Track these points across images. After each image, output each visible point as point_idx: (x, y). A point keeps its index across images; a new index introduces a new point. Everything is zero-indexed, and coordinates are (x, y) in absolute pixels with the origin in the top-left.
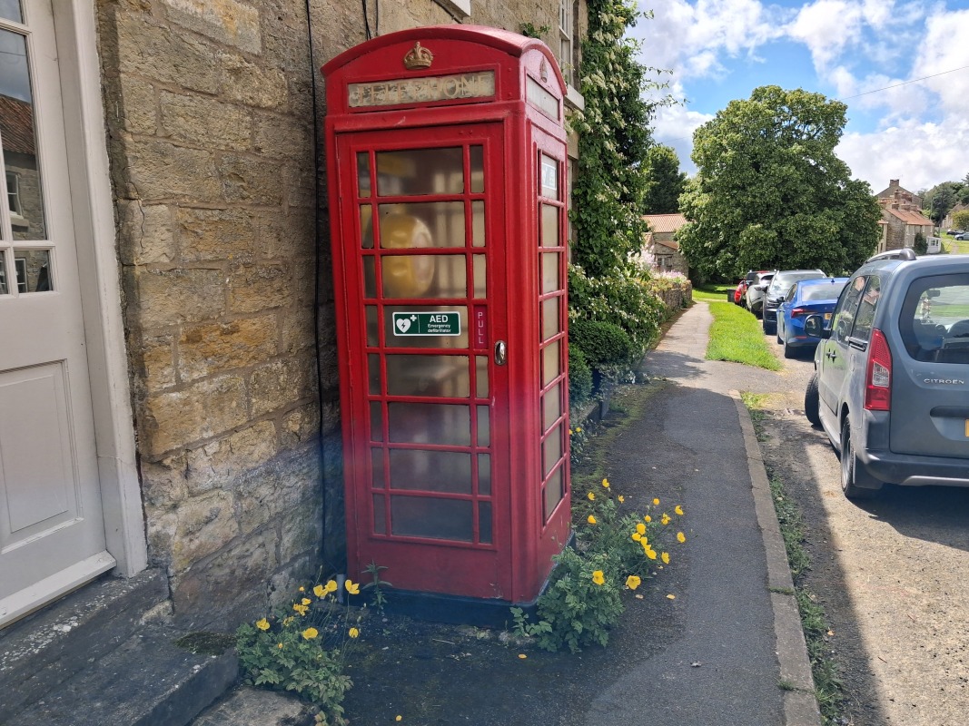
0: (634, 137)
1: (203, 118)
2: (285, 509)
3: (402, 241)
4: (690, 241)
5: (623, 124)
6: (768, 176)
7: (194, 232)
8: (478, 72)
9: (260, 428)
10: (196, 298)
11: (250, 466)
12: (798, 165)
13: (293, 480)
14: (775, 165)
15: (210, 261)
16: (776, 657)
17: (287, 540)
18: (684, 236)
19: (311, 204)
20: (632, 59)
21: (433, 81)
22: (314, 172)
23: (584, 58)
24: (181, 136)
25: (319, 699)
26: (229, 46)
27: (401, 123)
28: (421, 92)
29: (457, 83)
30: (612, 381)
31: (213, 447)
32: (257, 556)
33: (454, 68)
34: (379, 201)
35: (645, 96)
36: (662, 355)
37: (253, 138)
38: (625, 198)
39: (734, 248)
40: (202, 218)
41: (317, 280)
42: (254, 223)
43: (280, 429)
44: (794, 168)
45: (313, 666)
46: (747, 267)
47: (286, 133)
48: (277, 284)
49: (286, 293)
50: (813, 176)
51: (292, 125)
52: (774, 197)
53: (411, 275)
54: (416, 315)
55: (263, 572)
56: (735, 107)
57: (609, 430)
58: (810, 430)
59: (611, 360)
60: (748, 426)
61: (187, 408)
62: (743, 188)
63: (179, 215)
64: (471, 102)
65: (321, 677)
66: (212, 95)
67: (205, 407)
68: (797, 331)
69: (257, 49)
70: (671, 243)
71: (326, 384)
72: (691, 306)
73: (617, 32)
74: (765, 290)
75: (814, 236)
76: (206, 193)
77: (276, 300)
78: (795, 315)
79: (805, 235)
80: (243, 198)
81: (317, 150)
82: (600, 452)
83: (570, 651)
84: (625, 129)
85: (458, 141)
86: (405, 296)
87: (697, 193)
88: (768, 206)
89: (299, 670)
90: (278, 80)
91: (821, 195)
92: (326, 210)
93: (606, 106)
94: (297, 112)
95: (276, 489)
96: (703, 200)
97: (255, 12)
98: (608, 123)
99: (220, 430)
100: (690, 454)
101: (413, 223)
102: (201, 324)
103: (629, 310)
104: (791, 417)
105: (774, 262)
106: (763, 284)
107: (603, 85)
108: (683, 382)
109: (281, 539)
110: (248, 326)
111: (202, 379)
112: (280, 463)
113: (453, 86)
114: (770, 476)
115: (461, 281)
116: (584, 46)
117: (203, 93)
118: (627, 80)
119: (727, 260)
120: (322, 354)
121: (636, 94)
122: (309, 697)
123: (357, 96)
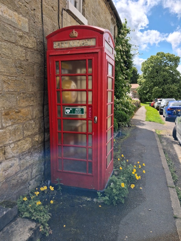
0: (129, 63)
1: (11, 50)
2: (34, 162)
3: (68, 87)
4: (140, 91)
5: (126, 59)
6: (160, 75)
7: (7, 83)
8: (91, 38)
9: (26, 140)
10: (8, 102)
11: (23, 150)
12: (168, 72)
13: (36, 154)
14: (162, 72)
15: (12, 92)
16: (172, 208)
17: (34, 171)
18: (139, 89)
19: (43, 76)
20: (129, 42)
21: (78, 41)
22: (44, 67)
23: (116, 42)
24: (4, 54)
25: (41, 222)
26: (19, 29)
27: (68, 53)
28: (74, 44)
29: (85, 42)
30: (122, 126)
31: (12, 146)
32: (25, 176)
33: (84, 37)
34: (61, 75)
35: (132, 52)
36: (134, 120)
37: (26, 57)
38: (126, 79)
39: (151, 93)
40: (10, 79)
41: (44, 98)
42: (26, 81)
43: (32, 140)
44: (167, 73)
45: (39, 211)
46: (154, 98)
47: (36, 56)
48: (32, 99)
49: (35, 101)
50: (172, 75)
51: (38, 53)
52: (161, 80)
53: (70, 97)
54: (72, 108)
55: (27, 180)
56: (152, 57)
57: (122, 139)
58: (174, 140)
59: (122, 121)
60: (158, 139)
61: (5, 134)
62: (154, 78)
63: (3, 78)
64: (89, 47)
65: (42, 215)
66: (13, 43)
67: (10, 134)
68: (169, 114)
69: (27, 31)
70: (135, 91)
71: (46, 127)
72: (140, 107)
73: (125, 35)
74: (160, 103)
75: (171, 90)
76: (11, 72)
77: (32, 103)
78: (168, 110)
79: (169, 90)
80: (23, 74)
81: (45, 61)
82: (120, 145)
83: (114, 205)
84: (127, 61)
85: (84, 58)
86: (68, 103)
87: (142, 78)
88: (160, 82)
89: (35, 213)
90: (34, 40)
91: (173, 80)
92: (47, 78)
93: (122, 54)
94: (39, 50)
95: (31, 157)
96: (144, 80)
97: (27, 20)
98: (122, 59)
99: (15, 140)
100: (143, 146)
101: (71, 82)
102: (9, 110)
103: (127, 108)
104: (169, 137)
105: (161, 96)
106: (159, 102)
107: (121, 49)
108: (140, 127)
109: (32, 171)
110: (23, 111)
111: (9, 126)
112: (33, 150)
113: (84, 42)
114: (165, 153)
115: (84, 99)
116: (116, 38)
117: (11, 42)
118: (127, 48)
119: (149, 96)
120: (45, 119)
121: (130, 52)
122: (38, 221)
123: (56, 45)
